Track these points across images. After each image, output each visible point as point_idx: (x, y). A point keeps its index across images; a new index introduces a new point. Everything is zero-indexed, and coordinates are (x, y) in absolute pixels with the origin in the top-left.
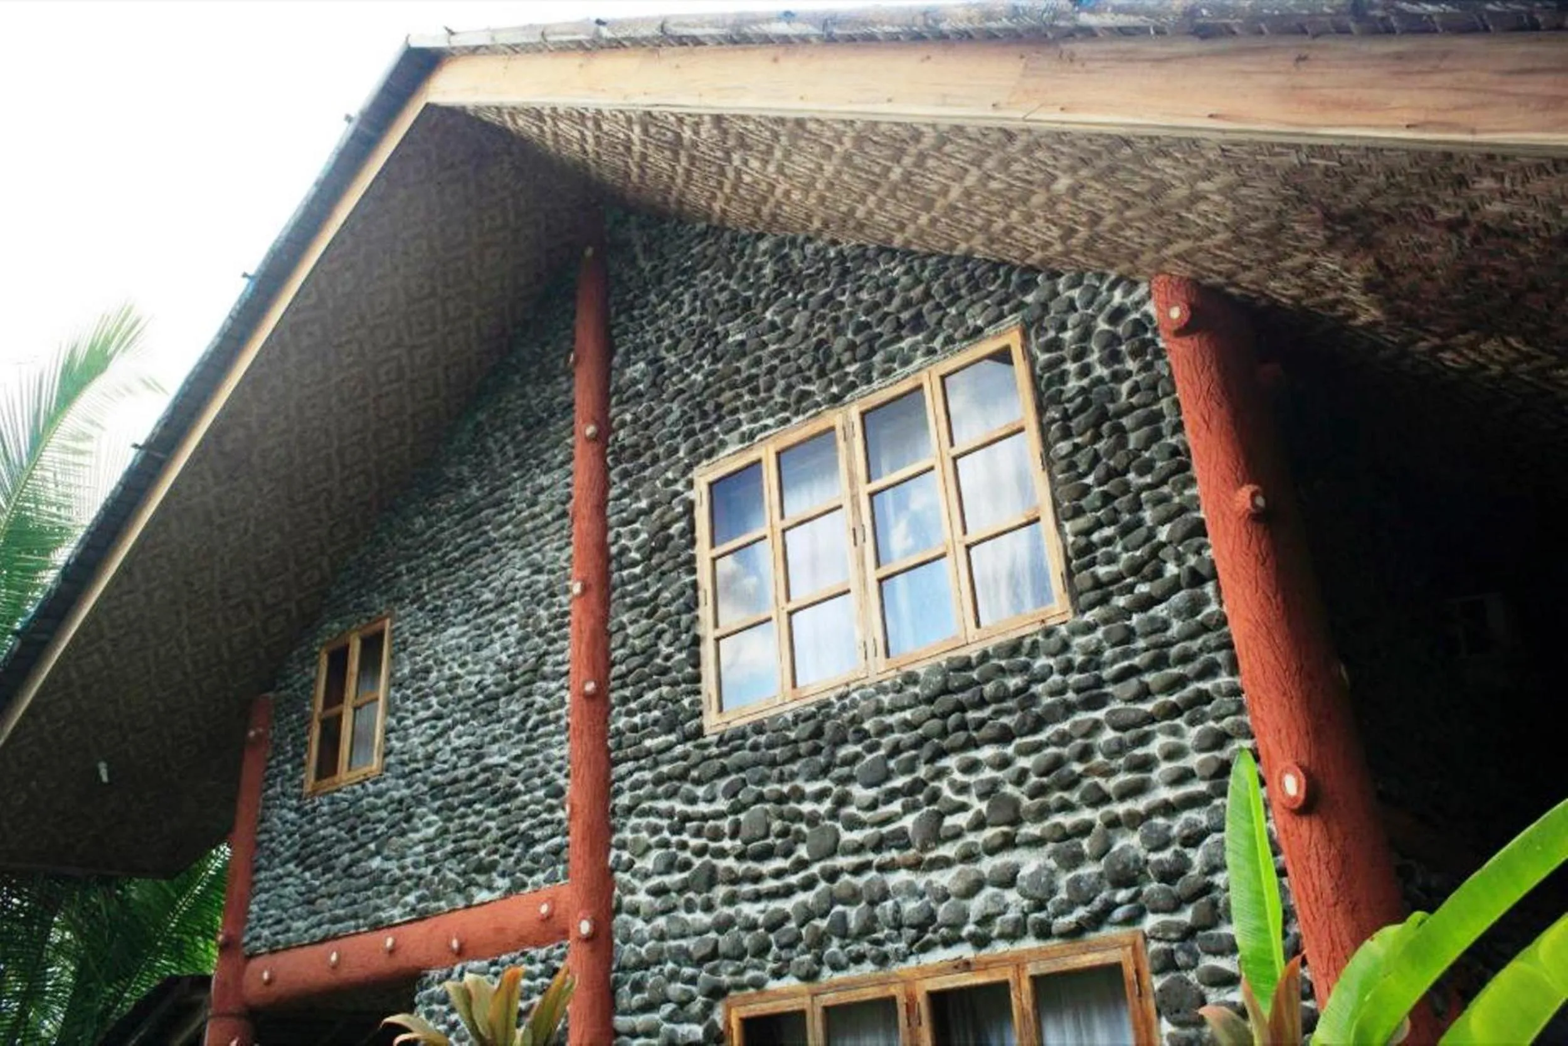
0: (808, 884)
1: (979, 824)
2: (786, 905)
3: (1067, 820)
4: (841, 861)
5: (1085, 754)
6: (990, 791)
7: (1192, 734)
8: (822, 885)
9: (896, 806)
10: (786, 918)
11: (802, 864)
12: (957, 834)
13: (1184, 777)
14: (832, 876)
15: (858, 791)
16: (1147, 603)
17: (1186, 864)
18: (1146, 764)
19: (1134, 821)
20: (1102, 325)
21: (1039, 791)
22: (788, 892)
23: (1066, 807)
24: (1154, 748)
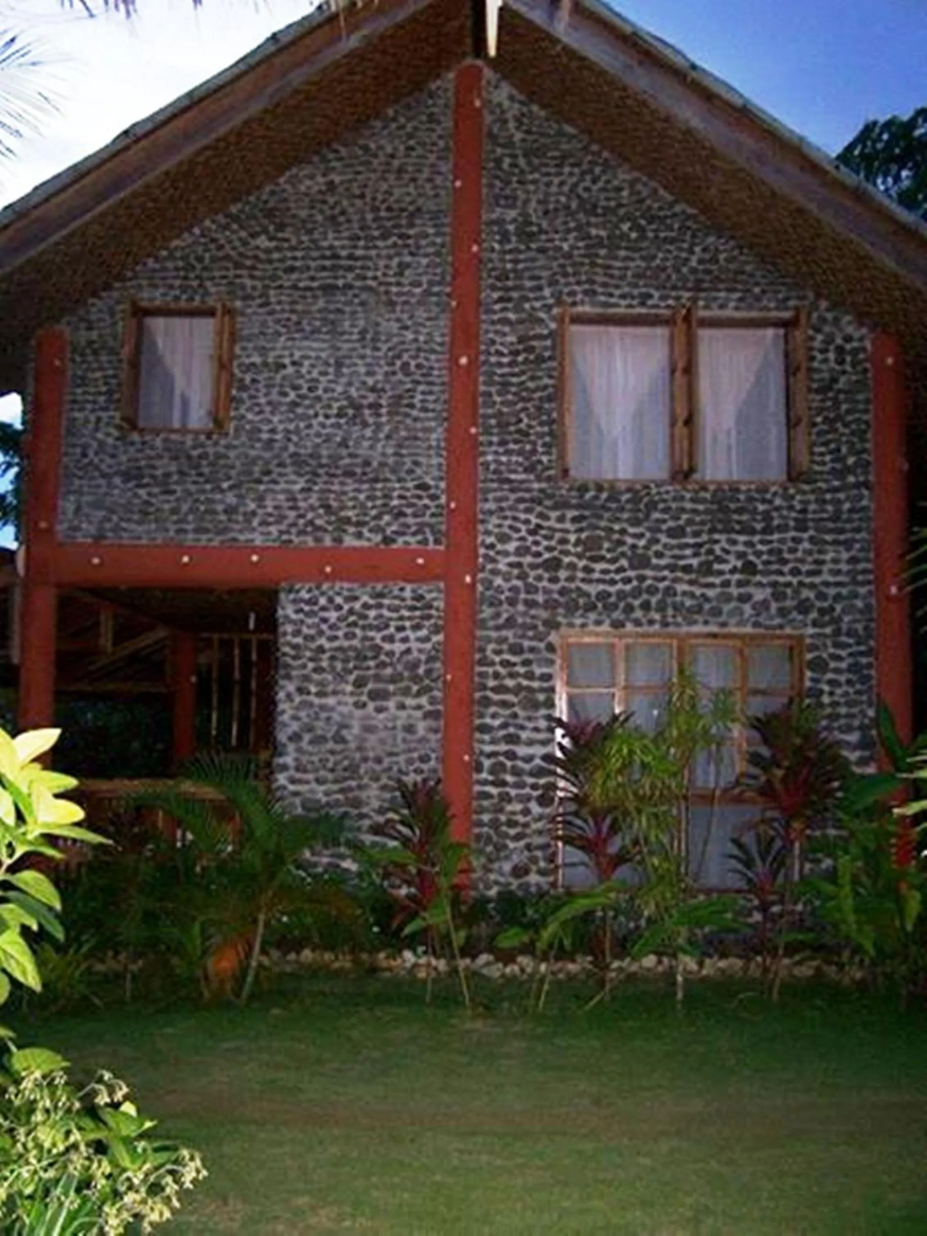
0: (628, 581)
1: (734, 571)
2: (612, 589)
3: (781, 579)
4: (649, 573)
5: (793, 551)
6: (741, 555)
7: (845, 556)
8: (635, 583)
9: (688, 552)
10: (609, 595)
11: (621, 570)
12: (721, 573)
13: (838, 572)
14: (641, 579)
15: (664, 539)
16: (836, 490)
17: (833, 609)
18: (823, 562)
19: (812, 586)
20: (839, 341)
21: (767, 563)
22: (613, 582)
23: (781, 573)
24: (828, 557)
